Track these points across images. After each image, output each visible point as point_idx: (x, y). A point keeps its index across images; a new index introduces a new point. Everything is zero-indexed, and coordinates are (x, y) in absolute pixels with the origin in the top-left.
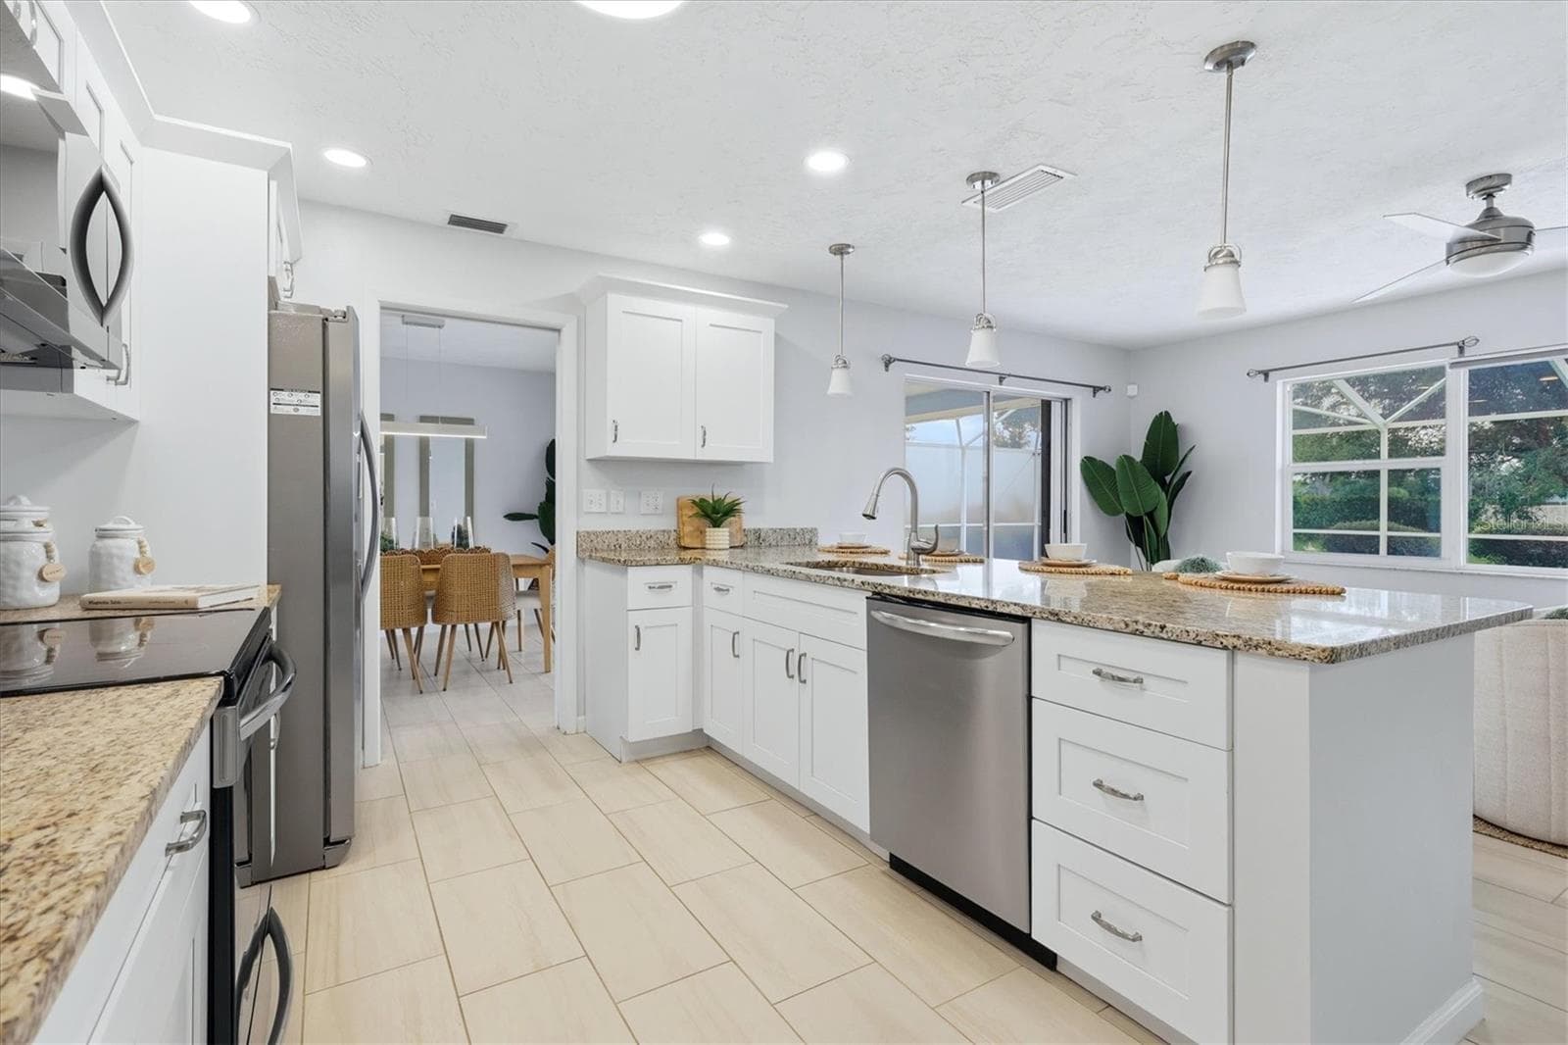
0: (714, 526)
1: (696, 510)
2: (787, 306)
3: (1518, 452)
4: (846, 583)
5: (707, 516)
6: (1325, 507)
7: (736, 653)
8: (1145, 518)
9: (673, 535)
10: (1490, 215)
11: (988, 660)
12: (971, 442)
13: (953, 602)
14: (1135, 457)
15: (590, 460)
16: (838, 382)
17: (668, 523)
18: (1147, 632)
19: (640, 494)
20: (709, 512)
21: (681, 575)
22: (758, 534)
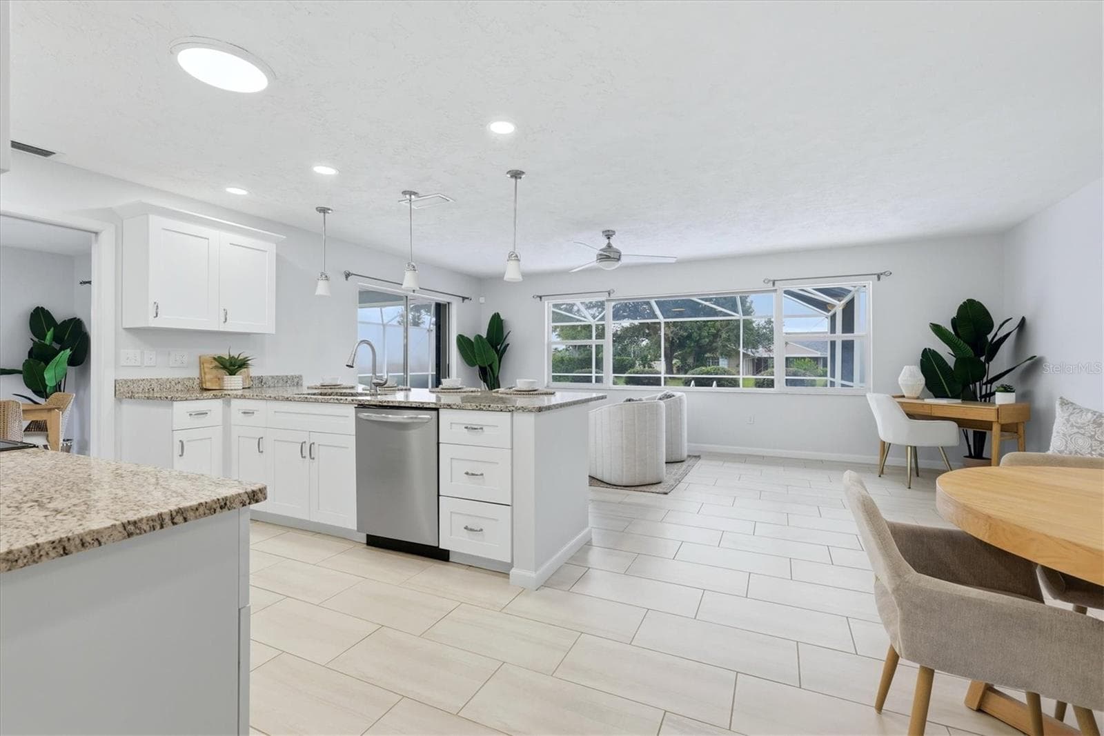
0: (230, 375)
1: (217, 363)
2: (285, 237)
3: (647, 336)
4: (342, 401)
5: (225, 367)
6: (575, 362)
7: (261, 450)
8: (488, 369)
9: (197, 381)
10: (609, 246)
11: (413, 431)
12: (389, 322)
13: (402, 405)
14: (482, 335)
15: (126, 329)
16: (322, 288)
17: (195, 374)
18: (484, 409)
19: (169, 354)
20: (228, 364)
21: (214, 406)
22: (261, 379)
